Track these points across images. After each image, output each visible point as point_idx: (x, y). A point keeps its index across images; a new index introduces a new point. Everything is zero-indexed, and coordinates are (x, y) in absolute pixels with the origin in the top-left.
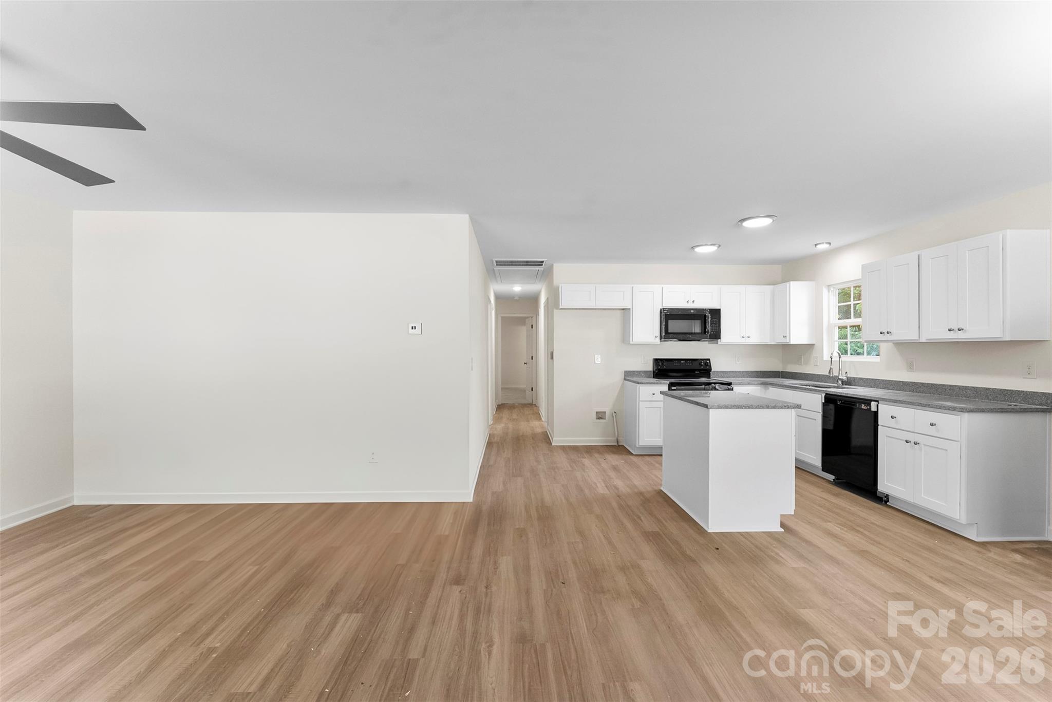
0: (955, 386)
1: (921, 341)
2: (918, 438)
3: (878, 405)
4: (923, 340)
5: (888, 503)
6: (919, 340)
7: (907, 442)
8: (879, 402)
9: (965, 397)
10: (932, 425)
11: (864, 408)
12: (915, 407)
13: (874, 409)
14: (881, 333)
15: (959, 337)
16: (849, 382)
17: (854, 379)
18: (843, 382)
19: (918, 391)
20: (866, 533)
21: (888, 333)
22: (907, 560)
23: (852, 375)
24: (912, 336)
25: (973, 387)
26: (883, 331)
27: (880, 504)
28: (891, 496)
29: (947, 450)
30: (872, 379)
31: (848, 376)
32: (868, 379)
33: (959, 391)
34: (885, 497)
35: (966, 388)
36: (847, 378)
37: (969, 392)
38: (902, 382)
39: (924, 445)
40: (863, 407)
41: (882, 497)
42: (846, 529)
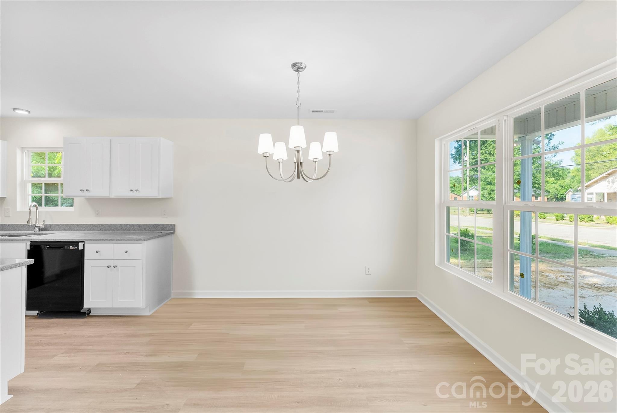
0: (128, 224)
1: (111, 197)
2: (115, 263)
3: (84, 245)
4: (112, 196)
5: (90, 315)
6: (110, 196)
7: (108, 267)
8: (85, 242)
9: (133, 231)
10: (126, 252)
11: (73, 248)
12: (114, 242)
13: (81, 247)
14: (81, 191)
15: (136, 195)
16: (45, 229)
17: (51, 225)
18: (40, 229)
19: (103, 230)
20: (90, 348)
21: (87, 191)
22: (127, 353)
23: (48, 222)
24: (104, 193)
25: (138, 224)
26: (83, 189)
27: (84, 318)
28: (92, 309)
29: (135, 266)
30: (68, 224)
31: (46, 224)
32: (63, 224)
33: (130, 227)
34: (88, 311)
35: (134, 225)
36: (45, 225)
37: (136, 228)
38: (92, 225)
39: (120, 266)
40: (71, 247)
41: (85, 311)
42: (72, 354)
